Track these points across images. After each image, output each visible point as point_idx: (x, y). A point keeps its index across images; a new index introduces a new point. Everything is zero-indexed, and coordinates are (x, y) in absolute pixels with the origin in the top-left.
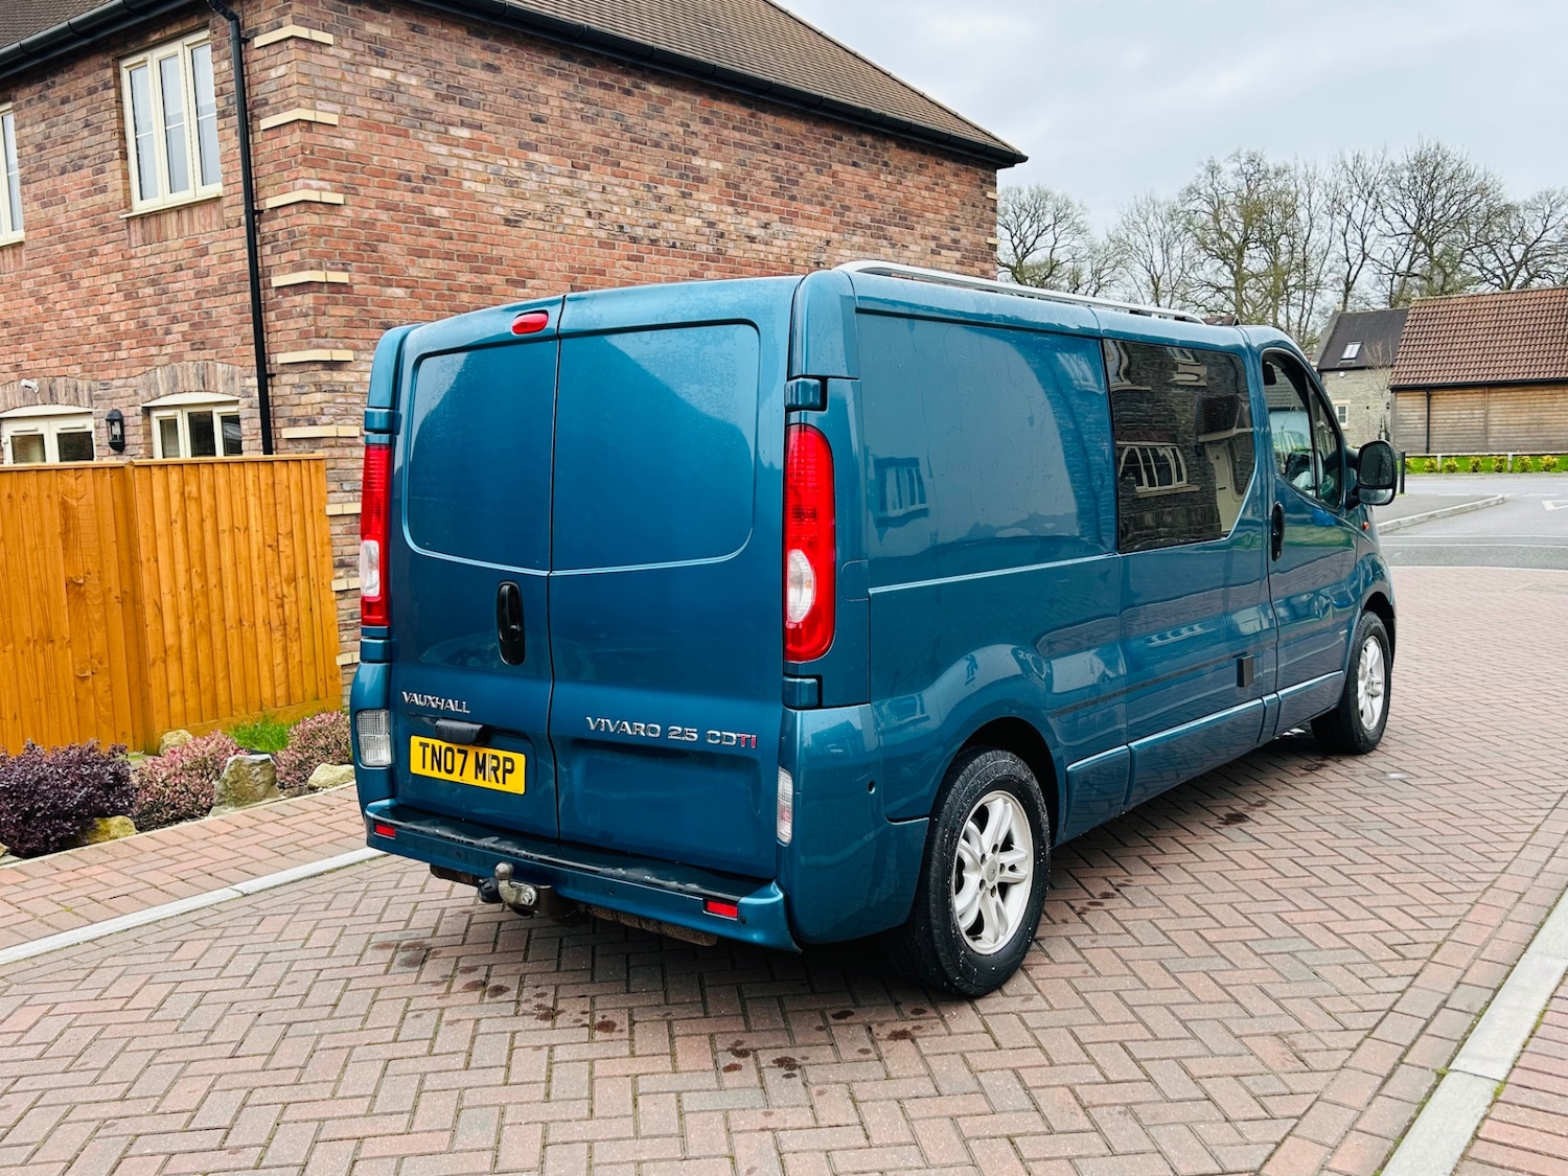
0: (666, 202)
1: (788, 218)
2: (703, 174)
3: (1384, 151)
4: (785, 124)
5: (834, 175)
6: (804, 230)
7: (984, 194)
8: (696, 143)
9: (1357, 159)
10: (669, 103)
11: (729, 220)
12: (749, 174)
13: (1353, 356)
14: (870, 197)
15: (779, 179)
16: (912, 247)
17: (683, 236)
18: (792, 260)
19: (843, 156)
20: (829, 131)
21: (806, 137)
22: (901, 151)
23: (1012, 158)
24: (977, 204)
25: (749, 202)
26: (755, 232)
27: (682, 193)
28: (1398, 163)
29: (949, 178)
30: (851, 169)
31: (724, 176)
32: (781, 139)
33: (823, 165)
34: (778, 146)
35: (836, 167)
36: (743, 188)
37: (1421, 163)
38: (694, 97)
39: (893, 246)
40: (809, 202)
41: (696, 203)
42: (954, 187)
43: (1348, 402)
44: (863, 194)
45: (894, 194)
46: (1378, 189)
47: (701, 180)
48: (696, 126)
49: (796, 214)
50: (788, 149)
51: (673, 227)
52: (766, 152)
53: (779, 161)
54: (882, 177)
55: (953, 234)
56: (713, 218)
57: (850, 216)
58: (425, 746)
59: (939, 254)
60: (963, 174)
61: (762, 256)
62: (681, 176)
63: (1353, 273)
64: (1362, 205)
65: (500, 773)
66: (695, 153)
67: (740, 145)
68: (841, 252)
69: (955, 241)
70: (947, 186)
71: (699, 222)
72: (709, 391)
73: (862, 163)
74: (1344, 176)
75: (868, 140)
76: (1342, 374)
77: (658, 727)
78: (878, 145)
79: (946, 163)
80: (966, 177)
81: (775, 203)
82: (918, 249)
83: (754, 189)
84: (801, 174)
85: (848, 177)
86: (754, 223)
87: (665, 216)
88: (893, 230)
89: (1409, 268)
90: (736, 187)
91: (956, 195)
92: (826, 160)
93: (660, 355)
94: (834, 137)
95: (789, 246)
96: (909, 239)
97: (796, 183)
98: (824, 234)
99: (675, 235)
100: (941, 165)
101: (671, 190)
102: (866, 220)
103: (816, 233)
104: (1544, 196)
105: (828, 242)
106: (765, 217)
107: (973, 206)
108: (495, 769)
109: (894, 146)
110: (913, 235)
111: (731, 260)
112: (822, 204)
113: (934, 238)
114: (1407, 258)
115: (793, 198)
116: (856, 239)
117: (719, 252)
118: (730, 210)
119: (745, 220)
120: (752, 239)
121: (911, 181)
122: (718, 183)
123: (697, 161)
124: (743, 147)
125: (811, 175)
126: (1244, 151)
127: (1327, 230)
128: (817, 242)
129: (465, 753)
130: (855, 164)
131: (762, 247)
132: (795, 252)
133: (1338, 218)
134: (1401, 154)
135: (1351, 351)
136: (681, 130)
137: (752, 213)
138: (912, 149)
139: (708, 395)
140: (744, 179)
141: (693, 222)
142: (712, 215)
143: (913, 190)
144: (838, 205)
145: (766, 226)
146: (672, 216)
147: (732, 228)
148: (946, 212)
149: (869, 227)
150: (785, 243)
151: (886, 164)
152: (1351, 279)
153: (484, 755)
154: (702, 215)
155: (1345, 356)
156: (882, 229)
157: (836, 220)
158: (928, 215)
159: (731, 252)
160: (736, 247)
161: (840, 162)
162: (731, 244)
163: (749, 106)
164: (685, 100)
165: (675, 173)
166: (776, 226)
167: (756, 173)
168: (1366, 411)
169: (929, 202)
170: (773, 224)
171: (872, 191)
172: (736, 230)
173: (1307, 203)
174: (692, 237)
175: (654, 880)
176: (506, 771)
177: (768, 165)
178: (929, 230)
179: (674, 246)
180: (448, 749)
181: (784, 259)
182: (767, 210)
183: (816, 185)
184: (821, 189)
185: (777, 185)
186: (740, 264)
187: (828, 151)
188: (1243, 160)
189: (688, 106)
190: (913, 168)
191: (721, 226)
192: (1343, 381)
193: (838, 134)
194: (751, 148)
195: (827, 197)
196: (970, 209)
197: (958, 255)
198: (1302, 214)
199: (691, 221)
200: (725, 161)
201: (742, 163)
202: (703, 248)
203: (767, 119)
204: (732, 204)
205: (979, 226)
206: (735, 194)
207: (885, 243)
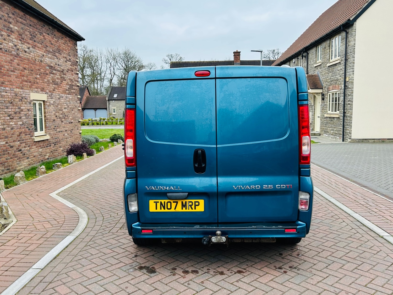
0: (4, 37)
1: (34, 47)
2: (13, 30)
3: (117, 49)
4: (32, 19)
5: (44, 36)
6: (38, 51)
7: (75, 47)
8: (11, 20)
9: (111, 50)
10: (4, 6)
11: (20, 45)
12: (24, 32)
13: (116, 97)
14: (52, 44)
15: (31, 35)
16: (61, 60)
17: (9, 48)
18: (35, 59)
19: (45, 31)
20: (42, 24)
21: (37, 24)
22: (58, 32)
23: (81, 39)
24: (74, 50)
25: (24, 40)
26: (27, 50)
27: (8, 35)
28: (121, 53)
29: (68, 42)
30: (47, 35)
31: (18, 32)
32: (32, 24)
33: (41, 33)
34: (31, 25)
35: (44, 34)
36: (23, 36)
37: (125, 53)
38: (10, 6)
39: (57, 59)
40: (39, 43)
41: (11, 38)
42: (69, 44)
43: (115, 108)
44: (50, 43)
45: (57, 44)
46: (116, 58)
47: (12, 31)
48: (11, 15)
49: (35, 46)
50: (33, 27)
51: (6, 45)
52: (28, 26)
53: (31, 30)
54: (54, 39)
55: (69, 57)
56: (16, 44)
57: (48, 49)
58: (156, 203)
59: (67, 62)
60: (71, 41)
61: (28, 57)
62: (7, 30)
63: (112, 77)
64: (113, 61)
65: (193, 207)
66: (11, 23)
67: (21, 23)
68: (46, 59)
69: (70, 59)
70: (68, 44)
71: (12, 45)
72: (272, 95)
73: (50, 34)
74: (109, 54)
75: (51, 28)
76: (114, 101)
77: (259, 186)
78: (53, 30)
79: (67, 38)
80: (71, 42)
81: (31, 42)
82: (62, 60)
83: (25, 37)
84: (36, 34)
85: (47, 37)
86: (26, 47)
87: (4, 41)
88: (57, 54)
89: (124, 77)
90: (21, 35)
91: (69, 47)
92: (42, 32)
93: (255, 85)
94: (43, 25)
95: (34, 55)
96: (60, 57)
97: (35, 37)
98: (42, 53)
99: (6, 47)
100: (66, 38)
101: (5, 33)
102: (51, 50)
103: (41, 52)
104: (149, 64)
105: (43, 55)
106: (29, 46)
107: (73, 50)
108: (191, 206)
109: (56, 31)
110: (61, 56)
111: (20, 57)
112: (41, 44)
113: (66, 58)
114: (124, 75)
115: (35, 41)
116: (49, 55)
117: (17, 54)
118: (20, 42)
119: (24, 46)
120: (26, 52)
121: (61, 41)
122: (17, 34)
123: (11, 26)
124: (22, 24)
125: (39, 35)
126: (82, 44)
127: (106, 66)
128: (41, 55)
129: (177, 202)
130: (48, 34)
131: (28, 54)
132: (36, 57)
133: (108, 64)
134: (121, 50)
135: (115, 96)
136: (7, 15)
137: (25, 44)
138: (60, 32)
139: (272, 96)
140: (23, 33)
141: (11, 44)
142: (15, 43)
143: (61, 44)
144: (45, 45)
145: (29, 48)
146: (6, 42)
147: (21, 47)
148: (68, 51)
149: (52, 53)
150: (33, 54)
151: (55, 35)
152: (112, 78)
153: (186, 202)
154: (13, 43)
155: (114, 97)
156: (55, 54)
157: (45, 49)
158: (64, 51)
159: (21, 55)
160: (22, 54)
161: (45, 33)
162: (20, 53)
163: (24, 12)
164: (7, 6)
165: (6, 28)
166: (31, 49)
167: (26, 32)
168: (119, 110)
169: (64, 48)
170: (30, 48)
171: (52, 42)
172: (22, 48)
173: (101, 59)
174: (11, 49)
175: (267, 227)
176: (195, 206)
177: (29, 31)
178: (65, 55)
179: (6, 51)
180: (168, 202)
181: (33, 59)
182: (29, 43)
183: (40, 38)
184: (41, 40)
185: (31, 37)
186: (23, 59)
187: (42, 29)
188: (82, 47)
189: (8, 8)
190: (60, 38)
191: (18, 47)
192: (114, 103)
193: (44, 25)
194: (24, 25)
195: (43, 42)
196: (72, 51)
197: (70, 63)
198: (100, 62)
199: (10, 44)
200: (18, 27)
201: (22, 29)
202: (14, 53)
203: (28, 17)
204: (20, 40)
205: (74, 56)
206: (21, 37)
207: (55, 57)
